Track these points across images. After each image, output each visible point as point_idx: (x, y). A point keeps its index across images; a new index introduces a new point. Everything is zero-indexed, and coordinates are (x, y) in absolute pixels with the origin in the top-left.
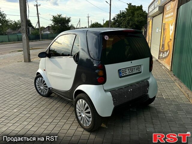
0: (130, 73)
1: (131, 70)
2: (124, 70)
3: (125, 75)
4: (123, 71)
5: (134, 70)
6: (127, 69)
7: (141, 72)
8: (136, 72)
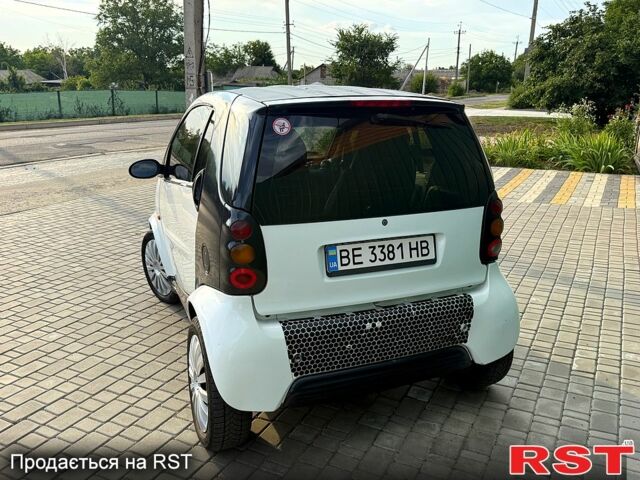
0: (378, 263)
1: (385, 251)
2: (350, 248)
3: (351, 266)
4: (344, 254)
5: (398, 252)
6: (366, 247)
7: (433, 262)
8: (407, 259)
